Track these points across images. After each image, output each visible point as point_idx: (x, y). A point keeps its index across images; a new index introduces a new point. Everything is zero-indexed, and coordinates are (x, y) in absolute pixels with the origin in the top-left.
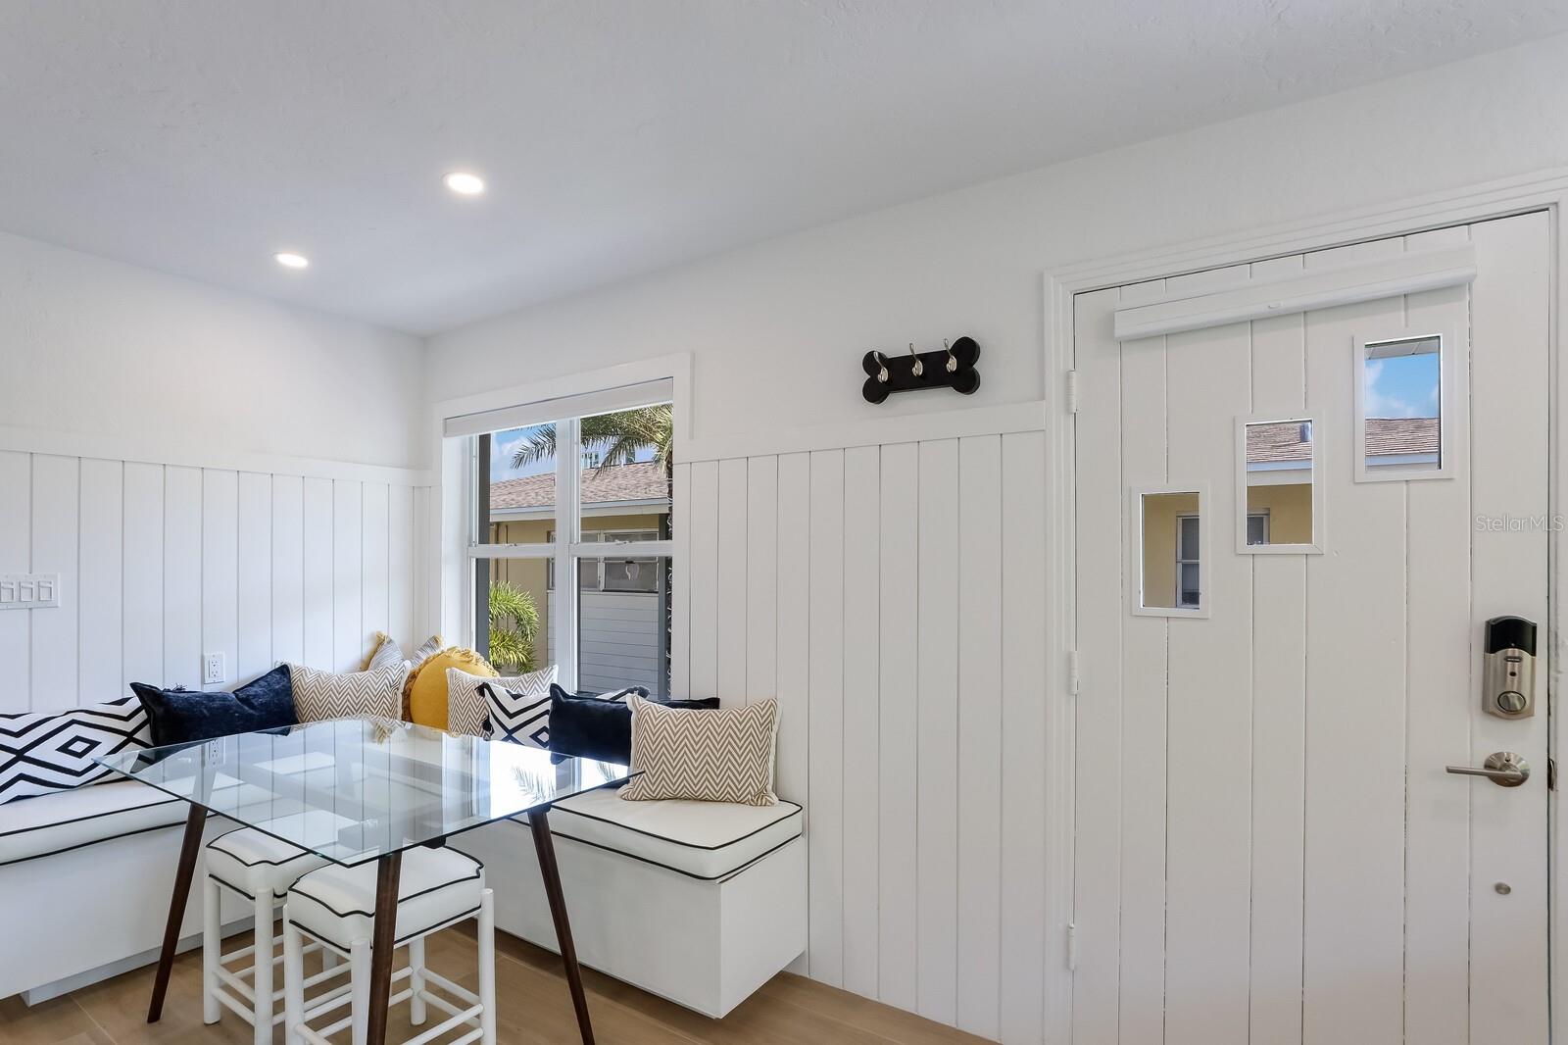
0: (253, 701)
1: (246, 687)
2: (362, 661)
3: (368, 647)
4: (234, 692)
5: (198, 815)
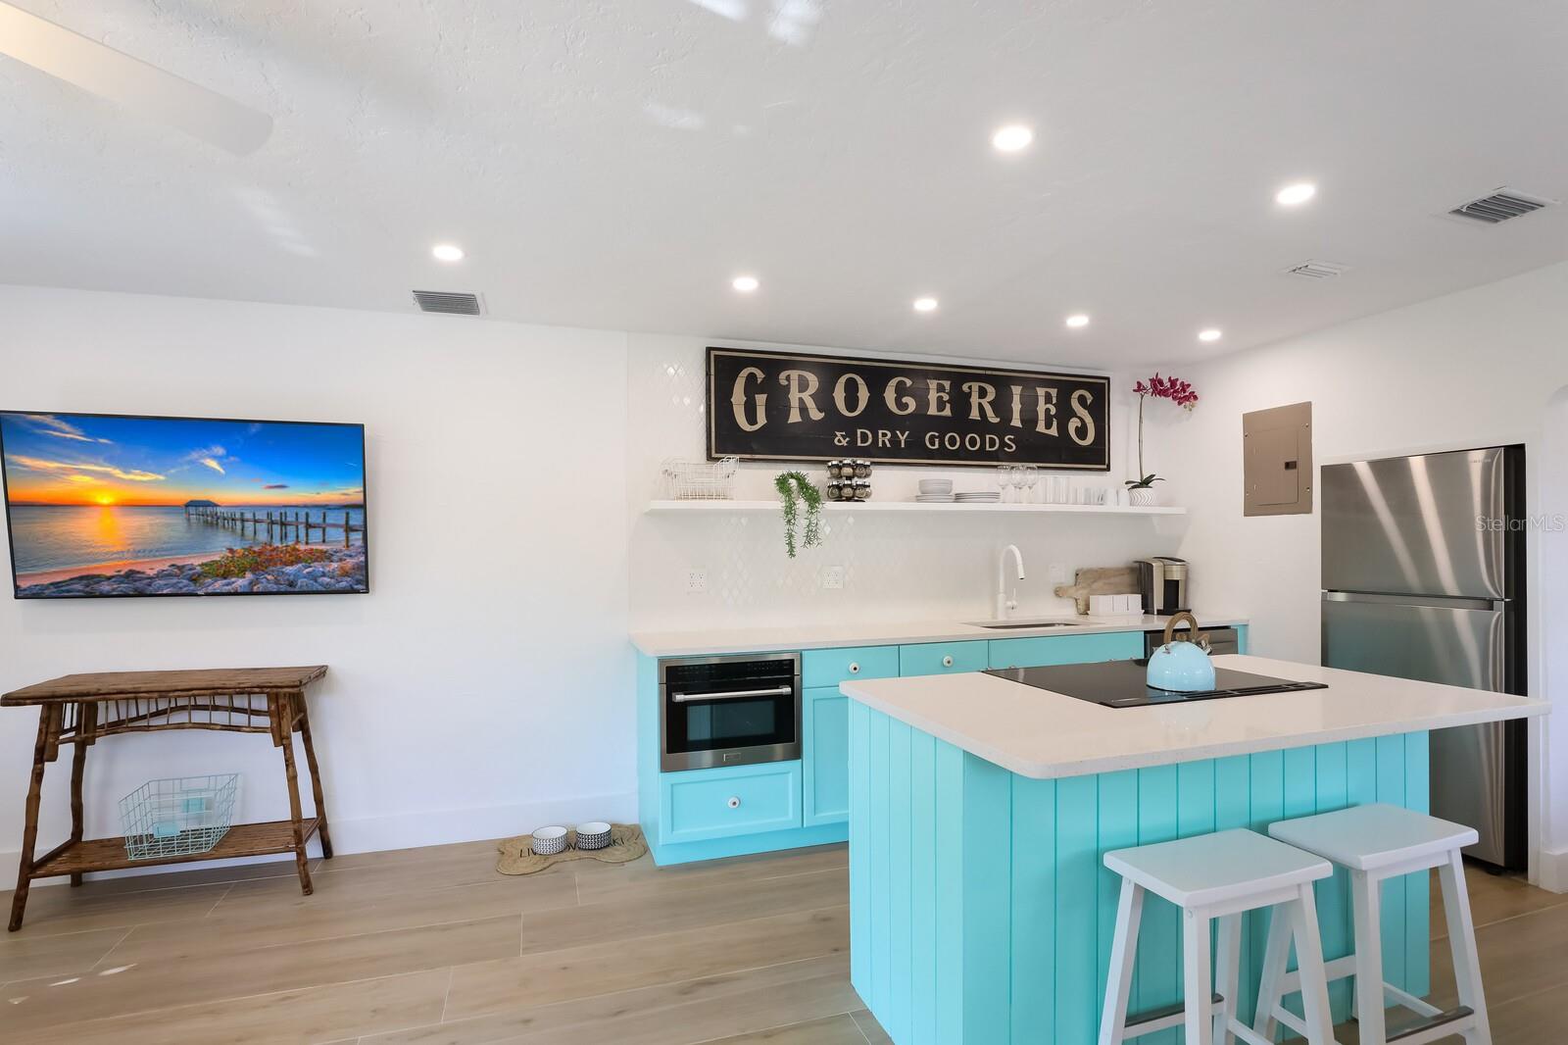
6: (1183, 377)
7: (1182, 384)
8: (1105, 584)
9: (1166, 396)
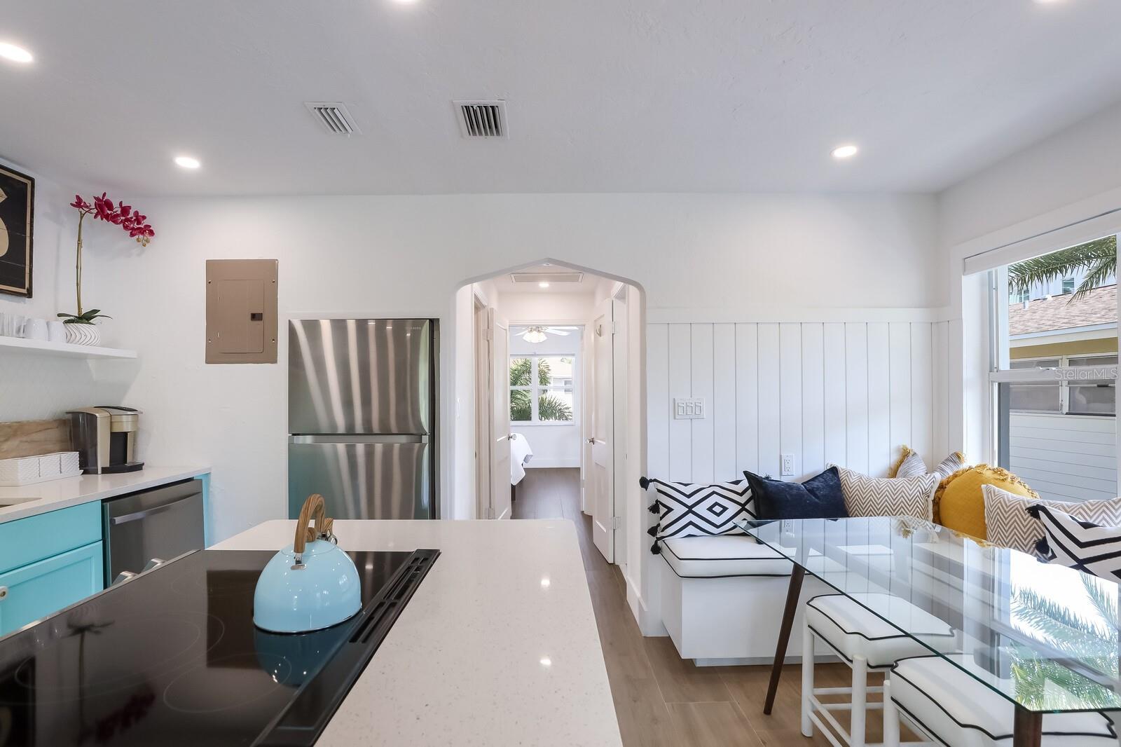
0: (817, 492)
1: (809, 481)
2: (891, 468)
3: (895, 458)
4: (802, 484)
5: (799, 573)
6: (136, 206)
7: (136, 213)
8: (21, 442)
9: (115, 222)
